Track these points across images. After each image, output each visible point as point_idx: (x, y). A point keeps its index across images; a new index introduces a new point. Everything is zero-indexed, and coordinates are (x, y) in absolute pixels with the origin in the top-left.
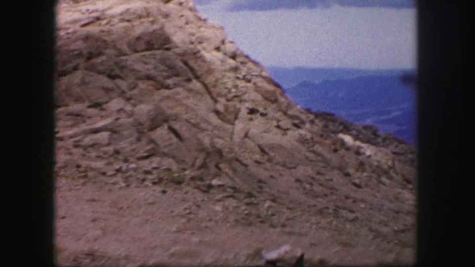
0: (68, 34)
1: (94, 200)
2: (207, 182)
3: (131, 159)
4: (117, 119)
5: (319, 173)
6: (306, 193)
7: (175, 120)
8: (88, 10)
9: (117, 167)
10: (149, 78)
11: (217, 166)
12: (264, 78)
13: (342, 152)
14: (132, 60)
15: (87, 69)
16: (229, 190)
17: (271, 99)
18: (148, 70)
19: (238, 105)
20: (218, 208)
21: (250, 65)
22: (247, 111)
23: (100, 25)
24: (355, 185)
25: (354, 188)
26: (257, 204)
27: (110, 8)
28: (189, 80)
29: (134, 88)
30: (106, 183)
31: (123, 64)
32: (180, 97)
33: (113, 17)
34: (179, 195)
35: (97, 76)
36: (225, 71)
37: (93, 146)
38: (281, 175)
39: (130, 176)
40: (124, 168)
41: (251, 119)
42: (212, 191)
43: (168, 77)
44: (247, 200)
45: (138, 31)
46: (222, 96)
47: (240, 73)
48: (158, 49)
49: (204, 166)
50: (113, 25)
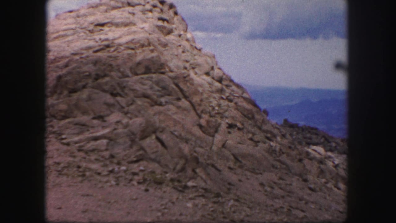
0: (81, 58)
1: (88, 195)
2: (184, 184)
3: (124, 162)
4: (115, 129)
5: (281, 178)
6: (267, 195)
7: (162, 132)
8: (100, 39)
9: (110, 169)
10: (146, 96)
11: (194, 171)
12: (245, 99)
13: (306, 161)
14: (133, 81)
15: (93, 87)
16: (200, 190)
17: (248, 116)
18: (145, 90)
19: (219, 120)
20: (189, 205)
21: (234, 88)
22: (227, 125)
23: (109, 51)
24: (310, 189)
25: (309, 192)
26: (223, 203)
27: (120, 37)
28: (179, 99)
29: (132, 104)
30: (100, 182)
31: (124, 84)
32: (170, 113)
33: (120, 45)
34: (159, 193)
35: (102, 94)
36: (212, 92)
37: (93, 150)
38: (248, 179)
39: (121, 177)
40: (116, 169)
41: (229, 133)
42: (186, 191)
43: (162, 96)
44: (215, 199)
45: (139, 58)
46: (206, 113)
47: (224, 95)
48: (154, 73)
49: (183, 169)
50: (119, 52)
